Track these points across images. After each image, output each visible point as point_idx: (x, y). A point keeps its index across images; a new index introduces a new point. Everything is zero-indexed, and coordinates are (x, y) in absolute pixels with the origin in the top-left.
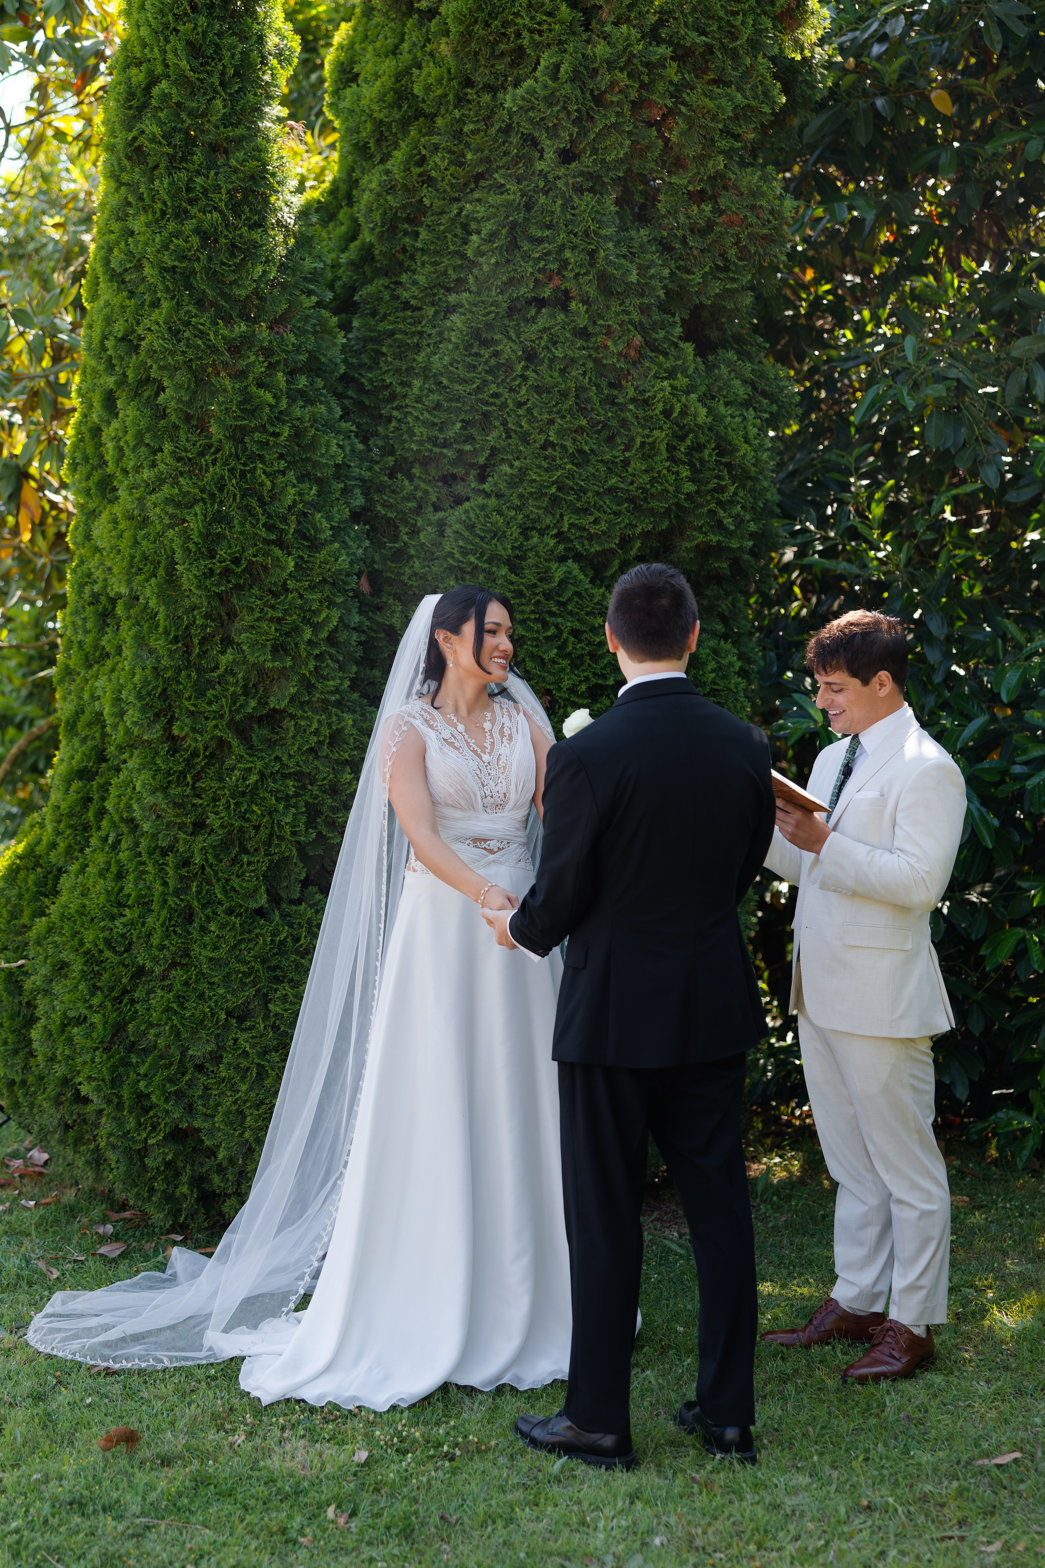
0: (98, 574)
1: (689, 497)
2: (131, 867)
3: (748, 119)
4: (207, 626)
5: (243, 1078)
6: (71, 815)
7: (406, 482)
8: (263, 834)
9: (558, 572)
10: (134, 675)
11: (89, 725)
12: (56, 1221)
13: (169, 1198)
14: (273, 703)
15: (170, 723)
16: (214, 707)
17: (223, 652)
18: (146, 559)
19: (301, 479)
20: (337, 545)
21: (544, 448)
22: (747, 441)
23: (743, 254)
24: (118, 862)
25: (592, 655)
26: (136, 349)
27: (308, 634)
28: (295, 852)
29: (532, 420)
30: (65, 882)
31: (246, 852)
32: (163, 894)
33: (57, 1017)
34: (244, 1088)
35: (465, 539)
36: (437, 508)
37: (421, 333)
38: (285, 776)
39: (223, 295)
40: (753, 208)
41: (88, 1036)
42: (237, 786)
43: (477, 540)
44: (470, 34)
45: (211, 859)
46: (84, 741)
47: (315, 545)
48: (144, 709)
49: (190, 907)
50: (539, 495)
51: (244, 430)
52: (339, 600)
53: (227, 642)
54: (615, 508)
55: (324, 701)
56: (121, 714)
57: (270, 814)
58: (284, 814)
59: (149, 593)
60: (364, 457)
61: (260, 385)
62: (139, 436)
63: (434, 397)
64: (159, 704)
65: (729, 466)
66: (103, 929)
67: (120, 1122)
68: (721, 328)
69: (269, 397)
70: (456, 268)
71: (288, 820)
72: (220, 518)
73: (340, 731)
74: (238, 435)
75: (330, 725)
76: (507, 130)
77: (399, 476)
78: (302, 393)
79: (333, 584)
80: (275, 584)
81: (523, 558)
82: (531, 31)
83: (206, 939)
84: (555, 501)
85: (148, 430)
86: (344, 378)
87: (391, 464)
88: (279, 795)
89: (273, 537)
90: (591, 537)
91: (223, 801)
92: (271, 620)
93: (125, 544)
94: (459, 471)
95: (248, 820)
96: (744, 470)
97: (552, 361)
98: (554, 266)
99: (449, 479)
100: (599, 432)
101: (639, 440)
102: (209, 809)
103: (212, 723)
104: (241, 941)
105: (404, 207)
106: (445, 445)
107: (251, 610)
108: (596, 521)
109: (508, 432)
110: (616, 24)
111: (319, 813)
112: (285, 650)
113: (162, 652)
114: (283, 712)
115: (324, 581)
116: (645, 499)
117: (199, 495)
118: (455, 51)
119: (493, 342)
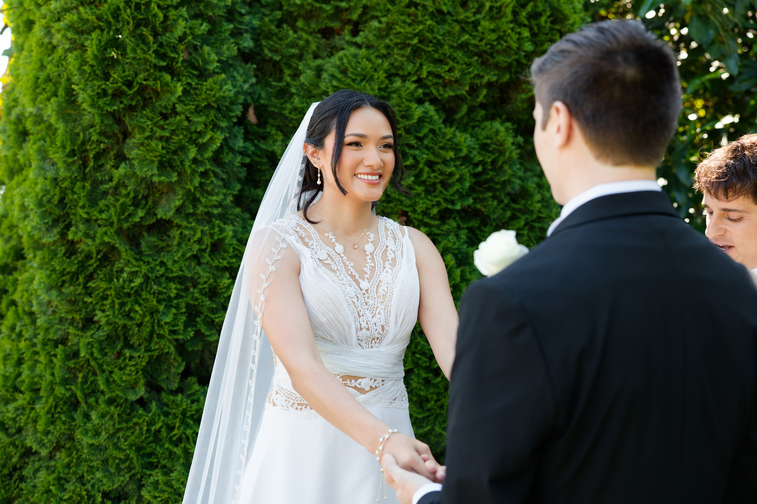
2: (28, 355)
4: (101, 142)
7: (291, 32)
8: (145, 332)
9: (418, 112)
10: (36, 184)
14: (160, 214)
15: (68, 227)
16: (104, 216)
17: (117, 167)
18: (50, 80)
19: (193, 15)
20: (223, 76)
24: (19, 350)
25: (444, 184)
27: (193, 152)
28: (172, 349)
31: (131, 347)
32: (52, 383)
35: (339, 80)
36: (316, 57)
38: (168, 280)
42: (123, 287)
43: (349, 81)
45: (96, 354)
47: (202, 75)
48: (44, 215)
49: (76, 397)
50: (404, 46)
52: (224, 124)
53: (121, 158)
54: (466, 59)
55: (208, 213)
56: (26, 218)
57: (152, 314)
58: (164, 314)
59: (50, 111)
64: (57, 212)
71: (168, 320)
72: (115, 43)
73: (221, 241)
75: (212, 235)
77: (285, 26)
79: (219, 109)
80: (165, 107)
83: (89, 425)
84: (416, 52)
87: (279, 17)
88: (161, 297)
89: (163, 64)
90: (445, 84)
91: (109, 301)
92: (161, 138)
93: (35, 68)
94: (336, 25)
95: (133, 319)
99: (327, 32)
101: (488, 5)
102: (98, 307)
104: (119, 430)
107: (143, 130)
108: (450, 70)
111: (199, 313)
112: (172, 167)
113: (60, 164)
114: (169, 222)
115: (209, 106)
116: (491, 54)
117: (97, 23)
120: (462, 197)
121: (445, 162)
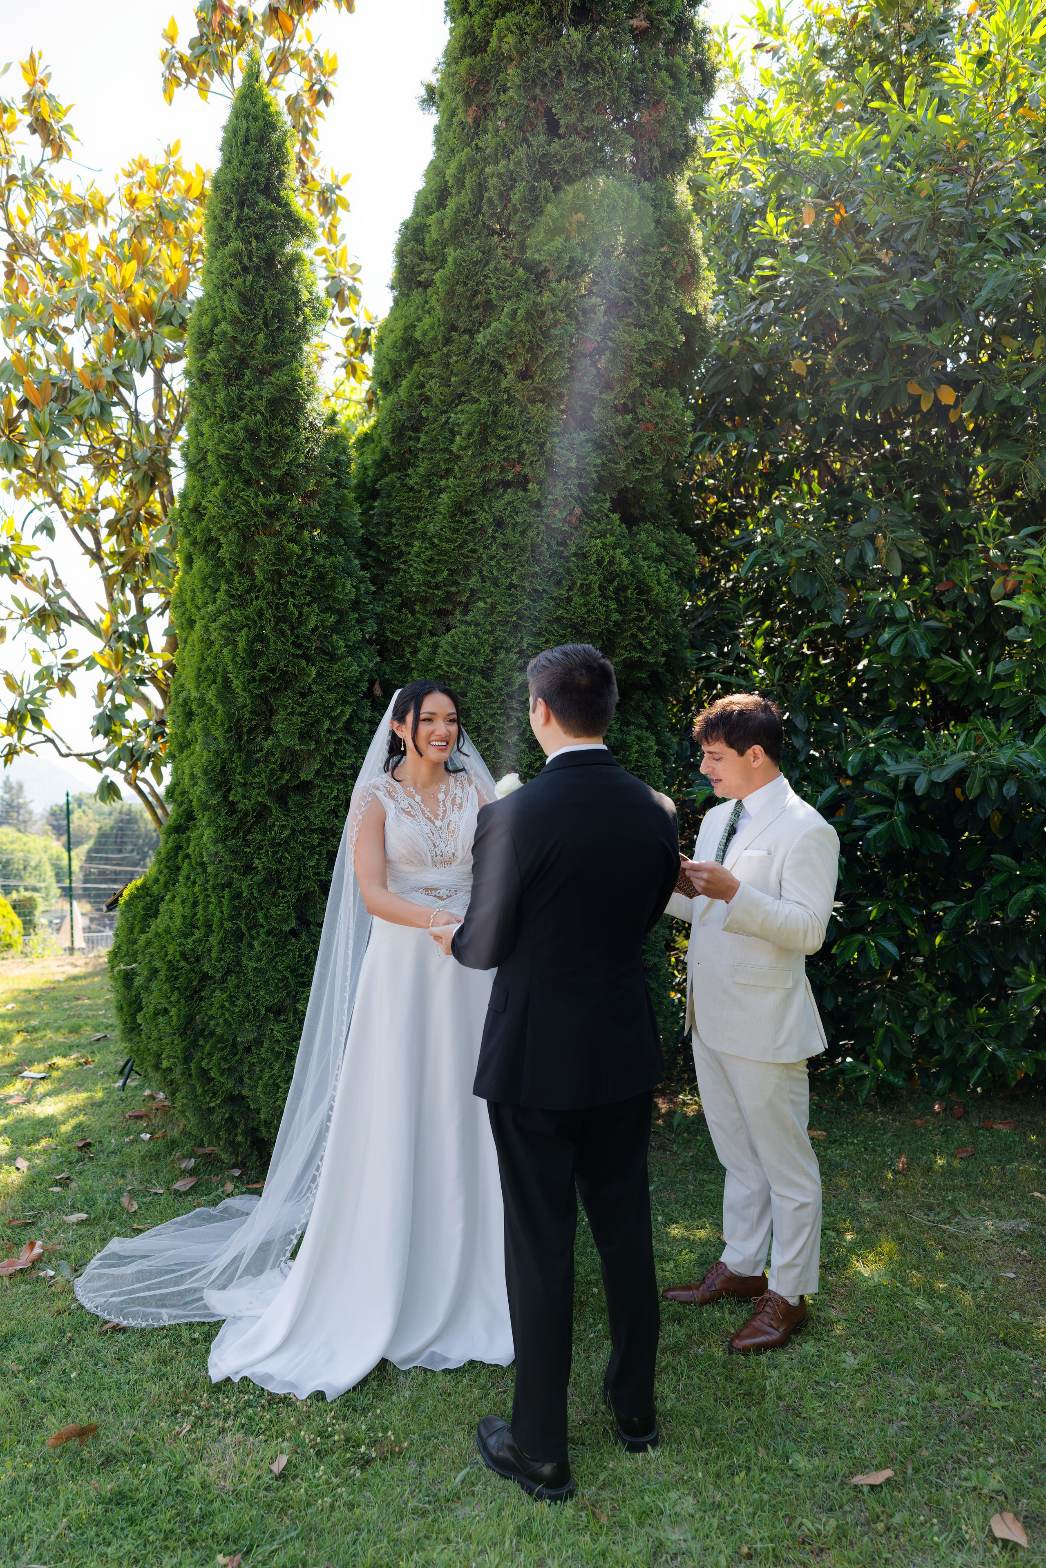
1: (616, 623)
2: (201, 898)
3: (658, 353)
4: (253, 719)
5: (277, 1059)
7: (410, 615)
8: (294, 874)
10: (202, 756)
12: (158, 1155)
13: (231, 1143)
14: (303, 776)
15: (229, 790)
16: (257, 780)
17: (266, 739)
18: (210, 670)
19: (323, 610)
20: (350, 659)
21: (509, 588)
22: (659, 584)
23: (656, 450)
24: (194, 894)
26: (202, 516)
27: (327, 724)
28: (316, 888)
29: (500, 568)
30: (163, 907)
31: (284, 888)
32: (221, 919)
33: (151, 1008)
34: (277, 1066)
35: (451, 656)
36: (432, 634)
37: (421, 508)
38: (312, 831)
39: (264, 475)
40: (662, 417)
41: (169, 1024)
42: (275, 839)
43: (459, 656)
44: (453, 292)
45: (256, 894)
47: (333, 658)
48: (209, 781)
49: (241, 930)
50: (505, 623)
51: (279, 574)
52: (352, 700)
53: (269, 731)
55: (342, 774)
56: (196, 785)
57: (299, 859)
58: (309, 859)
59: (211, 696)
60: (376, 596)
61: (290, 540)
62: (204, 579)
63: (428, 553)
64: (220, 778)
65: (647, 602)
66: (180, 945)
68: (641, 507)
69: (296, 549)
70: (447, 461)
71: (312, 864)
72: (260, 638)
74: (276, 577)
76: (481, 361)
77: (404, 610)
78: (325, 547)
79: (347, 687)
80: (303, 688)
82: (497, 288)
83: (253, 953)
85: (211, 575)
86: (362, 540)
87: (399, 603)
89: (299, 652)
91: (264, 850)
92: (301, 714)
93: (198, 660)
94: (448, 606)
95: (284, 864)
97: (515, 525)
98: (515, 456)
99: (441, 613)
100: (549, 577)
101: (579, 583)
102: (255, 855)
103: (255, 792)
104: (276, 955)
105: (409, 419)
106: (437, 587)
107: (285, 708)
109: (483, 578)
110: (559, 281)
112: (311, 737)
113: (220, 739)
114: (311, 782)
115: (338, 685)
116: (584, 626)
117: (245, 622)
118: (443, 305)
119: (473, 513)
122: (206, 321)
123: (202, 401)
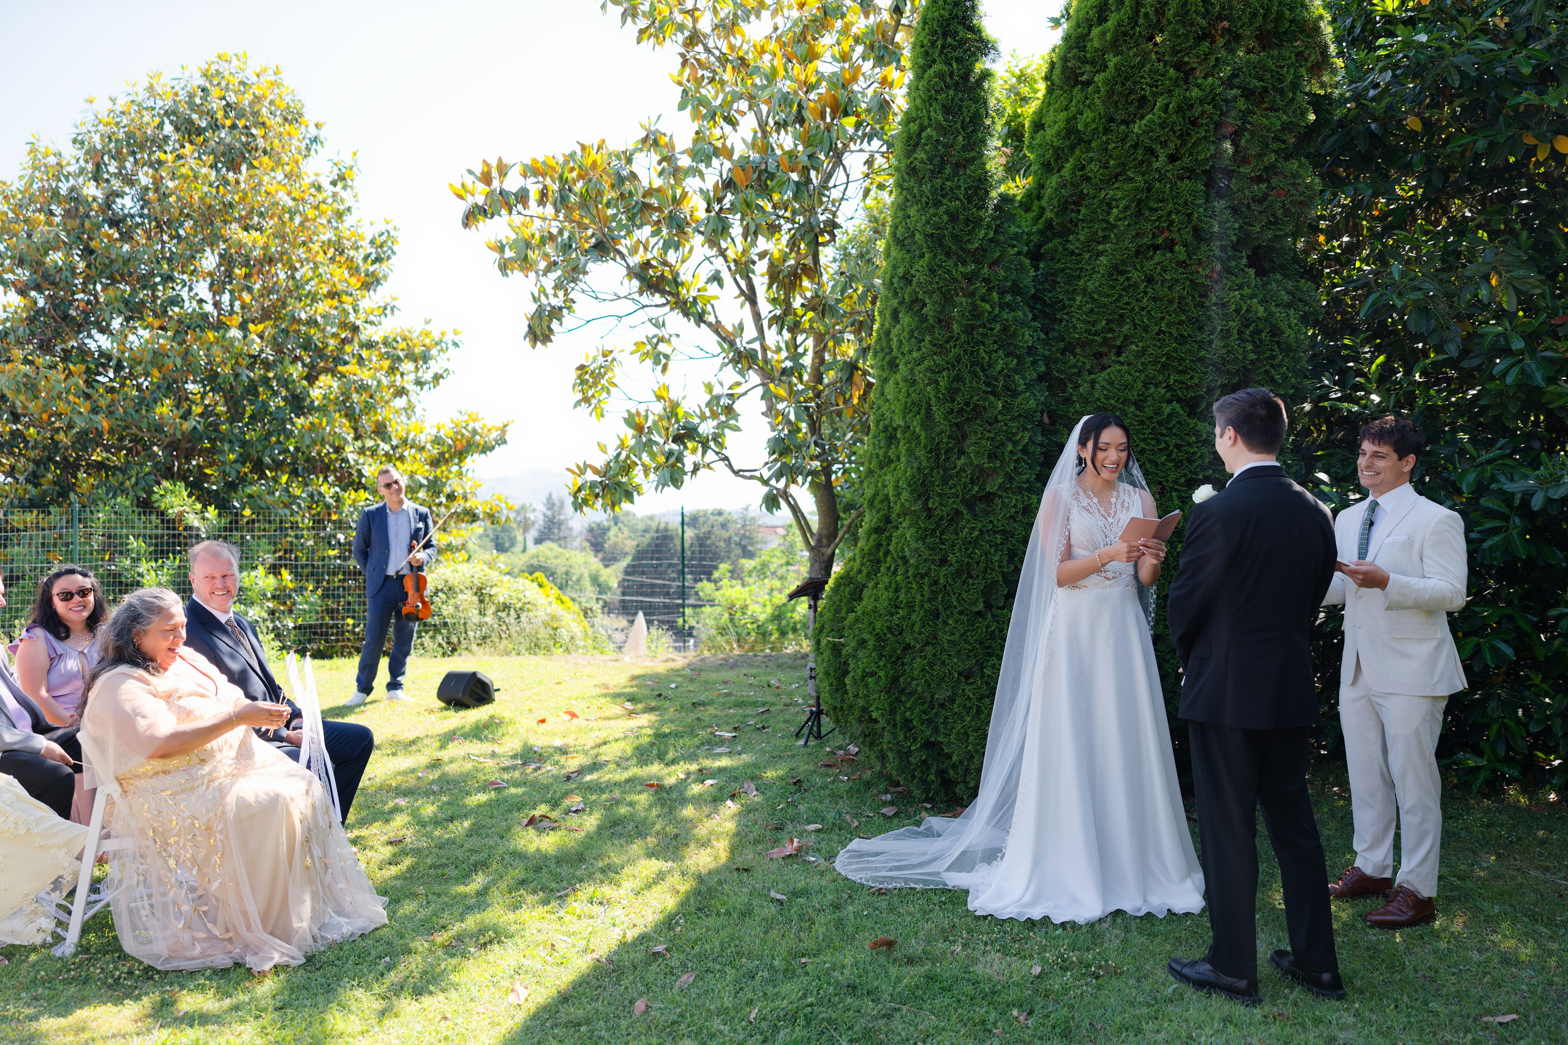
0: (888, 414)
1: (1252, 362)
2: (903, 584)
3: (1291, 131)
4: (949, 443)
6: (870, 554)
7: (1072, 357)
8: (982, 566)
9: (1167, 409)
10: (906, 472)
11: (881, 502)
12: (859, 791)
13: (924, 782)
14: (988, 489)
15: (927, 500)
16: (953, 491)
17: (959, 459)
18: (914, 404)
19: (1007, 355)
20: (1028, 394)
21: (1158, 334)
22: (1290, 327)
23: (1287, 213)
24: (896, 582)
25: (1189, 460)
26: (910, 282)
27: (1010, 447)
28: (1000, 578)
29: (1149, 318)
30: (866, 593)
31: (973, 577)
32: (922, 601)
33: (859, 671)
36: (1090, 373)
37: (1081, 269)
38: (995, 532)
39: (961, 248)
40: (1293, 185)
41: (877, 683)
42: (966, 538)
43: (1115, 390)
44: (1113, 91)
45: (950, 582)
46: (878, 511)
47: (1015, 394)
48: (912, 492)
49: (937, 610)
50: (1155, 363)
51: (973, 327)
52: (1029, 427)
53: (961, 452)
56: (899, 495)
57: (986, 555)
59: (916, 424)
60: (1045, 342)
61: (983, 300)
62: (911, 332)
63: (1089, 306)
64: (921, 489)
65: (1278, 343)
66: (887, 621)
67: (895, 737)
68: (1272, 261)
69: (988, 307)
70: (1103, 229)
71: (996, 558)
72: (958, 378)
73: (1029, 505)
74: (969, 329)
75: (1023, 502)
76: (1135, 146)
77: (1067, 353)
78: (1008, 305)
80: (990, 417)
81: (1145, 401)
82: (1151, 86)
83: (947, 629)
84: (1165, 366)
85: (917, 329)
86: (1034, 296)
87: (1062, 347)
89: (989, 390)
90: (1188, 388)
91: (958, 547)
92: (988, 439)
93: (902, 396)
94: (1104, 350)
95: (972, 559)
96: (1289, 345)
97: (1163, 282)
98: (1165, 225)
99: (1098, 355)
100: (1193, 324)
101: (1219, 328)
102: (949, 551)
103: (952, 501)
104: (967, 631)
105: (1071, 196)
106: (1096, 334)
107: (976, 433)
108: (1191, 378)
109: (1135, 325)
110: (1205, 78)
112: (996, 457)
113: (922, 459)
114: (994, 494)
115: (1019, 415)
117: (945, 366)
118: (1103, 102)
119: (1126, 272)
120: (1204, 469)
121: (1189, 444)
122: (914, 127)
123: (910, 190)
